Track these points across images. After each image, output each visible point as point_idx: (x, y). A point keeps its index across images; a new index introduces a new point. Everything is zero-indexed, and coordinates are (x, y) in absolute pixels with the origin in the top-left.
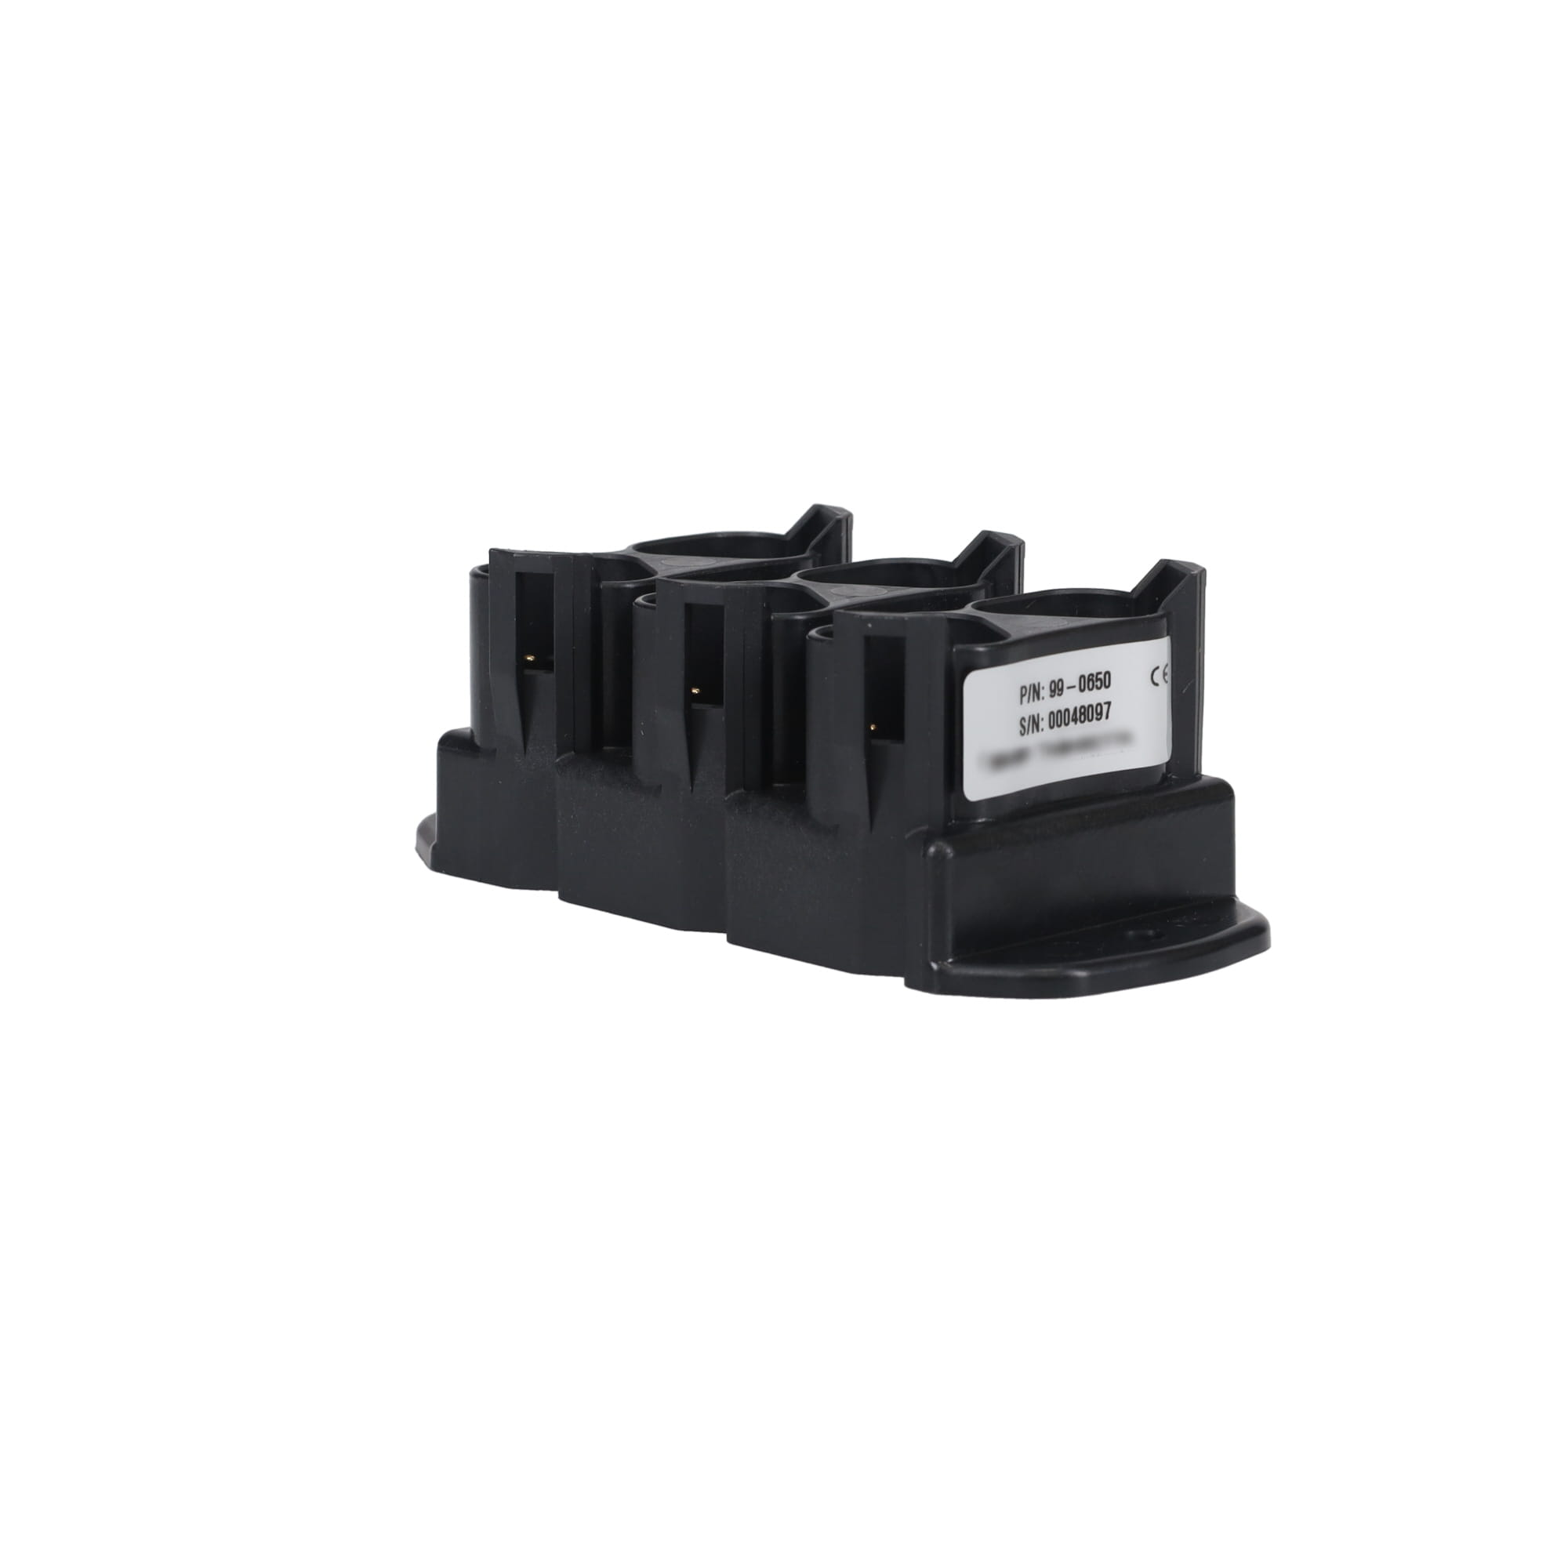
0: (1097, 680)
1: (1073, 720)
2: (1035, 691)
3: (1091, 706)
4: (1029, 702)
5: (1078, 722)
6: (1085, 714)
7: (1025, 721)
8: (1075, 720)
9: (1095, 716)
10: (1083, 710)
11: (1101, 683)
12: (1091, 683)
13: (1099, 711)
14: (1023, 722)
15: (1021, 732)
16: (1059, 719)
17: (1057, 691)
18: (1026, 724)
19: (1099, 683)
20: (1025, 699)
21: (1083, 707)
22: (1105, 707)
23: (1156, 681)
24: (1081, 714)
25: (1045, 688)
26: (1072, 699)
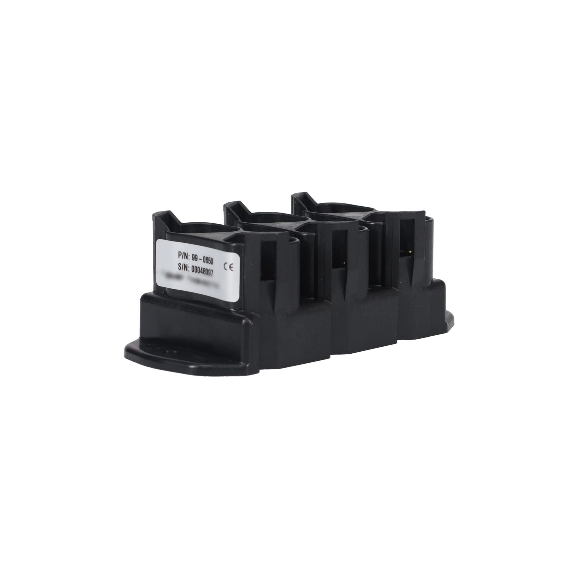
0: (209, 260)
1: (201, 272)
2: (186, 256)
3: (207, 269)
4: (182, 258)
5: (203, 274)
6: (205, 271)
7: (181, 265)
8: (202, 272)
9: (208, 274)
10: (204, 270)
11: (210, 262)
12: (207, 261)
13: (209, 272)
14: (180, 265)
15: (179, 268)
16: (195, 269)
17: (195, 259)
18: (181, 266)
19: (209, 262)
20: (181, 257)
21: (204, 268)
22: (211, 271)
23: (226, 268)
24: (204, 271)
25: (190, 256)
26: (201, 264)
